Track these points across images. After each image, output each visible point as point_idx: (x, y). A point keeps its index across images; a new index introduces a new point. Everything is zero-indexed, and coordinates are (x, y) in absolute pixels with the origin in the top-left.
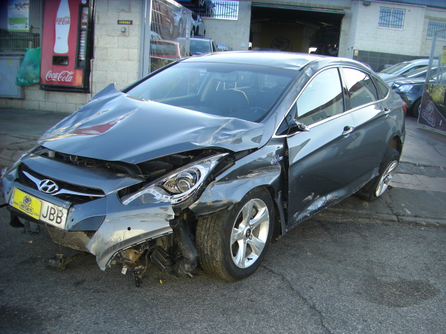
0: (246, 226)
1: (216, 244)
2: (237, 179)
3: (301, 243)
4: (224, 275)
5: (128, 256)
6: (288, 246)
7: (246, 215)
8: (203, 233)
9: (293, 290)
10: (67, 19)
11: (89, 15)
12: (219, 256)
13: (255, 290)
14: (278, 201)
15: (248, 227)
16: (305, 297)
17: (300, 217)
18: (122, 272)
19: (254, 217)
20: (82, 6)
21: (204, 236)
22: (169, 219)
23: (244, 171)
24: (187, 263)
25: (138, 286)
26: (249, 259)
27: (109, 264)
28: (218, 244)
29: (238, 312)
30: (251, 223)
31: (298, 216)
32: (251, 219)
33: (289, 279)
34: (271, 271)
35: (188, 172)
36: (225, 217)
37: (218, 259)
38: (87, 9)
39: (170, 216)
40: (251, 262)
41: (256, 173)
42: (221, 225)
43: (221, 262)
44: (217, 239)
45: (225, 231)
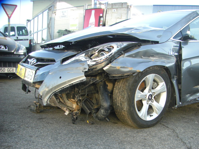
0: (149, 92)
2: (142, 58)
3: (193, 117)
4: (130, 122)
5: (73, 106)
6: (184, 118)
7: (148, 84)
8: (117, 91)
9: (178, 137)
10: (93, 23)
11: (103, 21)
12: (125, 107)
13: (150, 134)
14: (174, 82)
16: (186, 142)
17: (191, 98)
18: (65, 114)
20: (100, 17)
21: (117, 93)
22: (84, 71)
23: (147, 54)
24: (103, 109)
25: (74, 123)
26: (151, 116)
27: (48, 101)
28: (125, 98)
29: (131, 144)
30: (153, 91)
31: (189, 96)
33: (177, 131)
34: (167, 127)
36: (131, 80)
37: (125, 109)
38: (103, 18)
39: (85, 69)
41: (157, 57)
42: (127, 85)
43: (127, 111)
44: (125, 95)
45: (130, 90)
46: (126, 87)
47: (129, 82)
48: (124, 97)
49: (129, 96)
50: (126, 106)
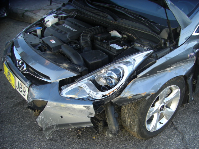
0: (161, 104)
1: (134, 121)
2: (157, 73)
15: (163, 104)
19: (168, 95)
21: (126, 113)
22: (90, 116)
23: (164, 67)
26: (160, 123)
30: (165, 101)
32: (166, 97)
34: (176, 128)
35: (112, 70)
39: (91, 114)
40: (161, 125)
41: (174, 66)
42: (139, 109)
43: (136, 132)
44: (135, 119)
45: (142, 114)
46: (137, 111)
47: (141, 106)
48: (135, 121)
49: (140, 120)
50: (136, 128)
